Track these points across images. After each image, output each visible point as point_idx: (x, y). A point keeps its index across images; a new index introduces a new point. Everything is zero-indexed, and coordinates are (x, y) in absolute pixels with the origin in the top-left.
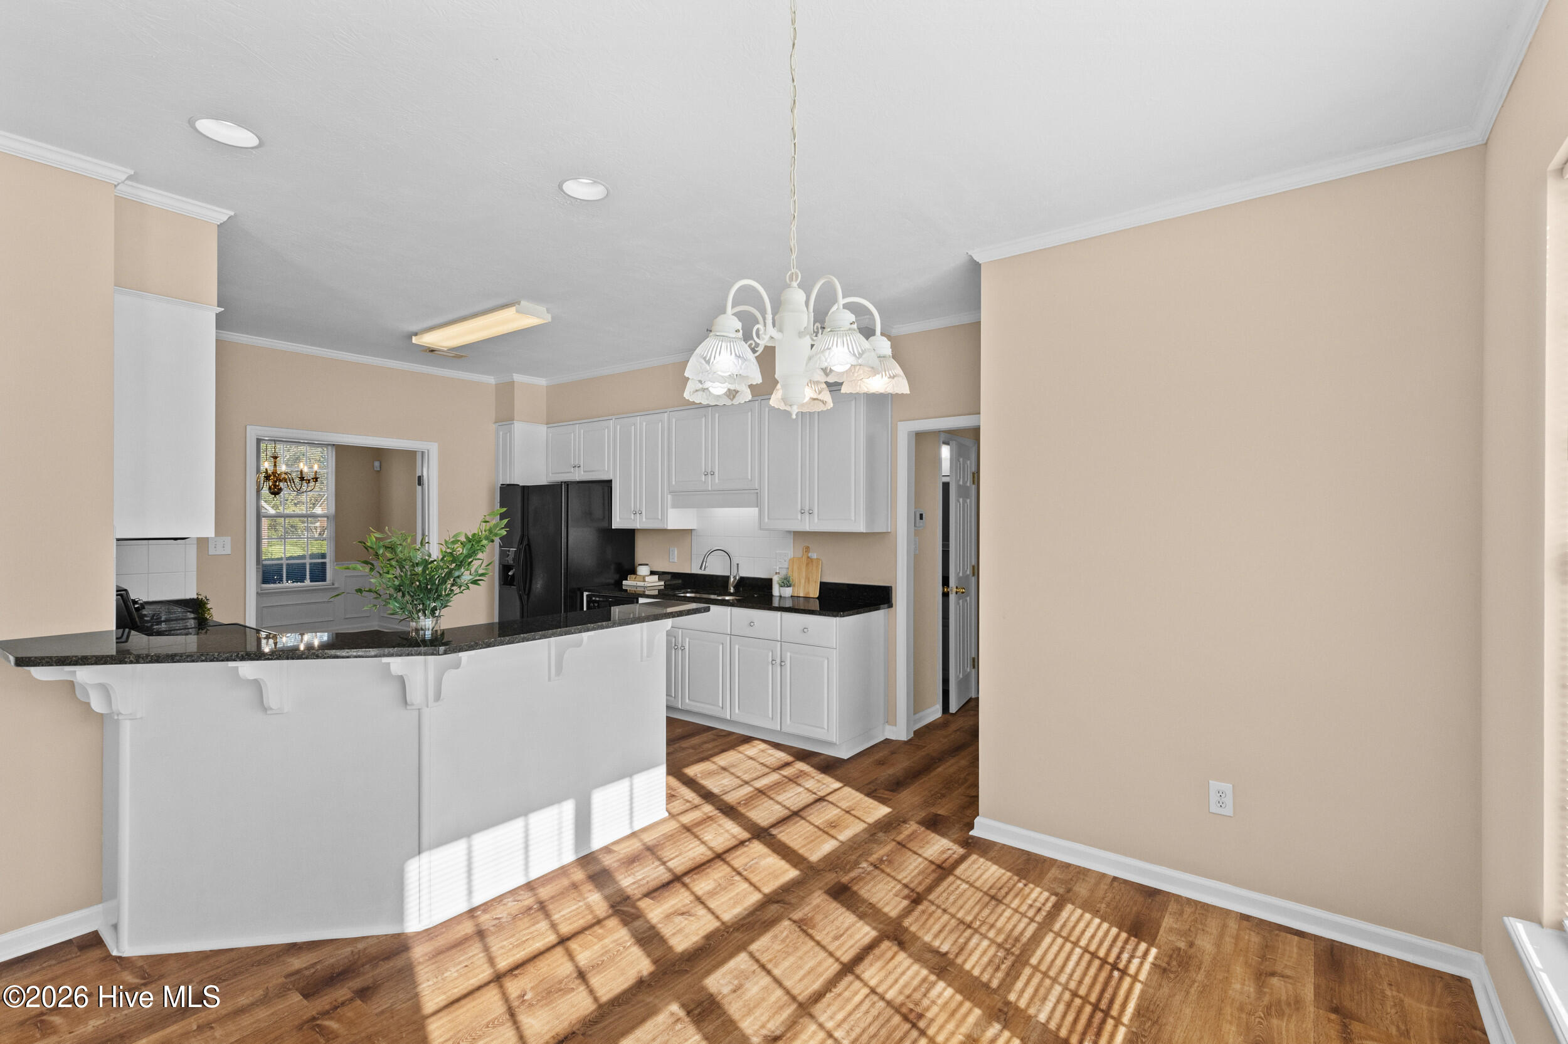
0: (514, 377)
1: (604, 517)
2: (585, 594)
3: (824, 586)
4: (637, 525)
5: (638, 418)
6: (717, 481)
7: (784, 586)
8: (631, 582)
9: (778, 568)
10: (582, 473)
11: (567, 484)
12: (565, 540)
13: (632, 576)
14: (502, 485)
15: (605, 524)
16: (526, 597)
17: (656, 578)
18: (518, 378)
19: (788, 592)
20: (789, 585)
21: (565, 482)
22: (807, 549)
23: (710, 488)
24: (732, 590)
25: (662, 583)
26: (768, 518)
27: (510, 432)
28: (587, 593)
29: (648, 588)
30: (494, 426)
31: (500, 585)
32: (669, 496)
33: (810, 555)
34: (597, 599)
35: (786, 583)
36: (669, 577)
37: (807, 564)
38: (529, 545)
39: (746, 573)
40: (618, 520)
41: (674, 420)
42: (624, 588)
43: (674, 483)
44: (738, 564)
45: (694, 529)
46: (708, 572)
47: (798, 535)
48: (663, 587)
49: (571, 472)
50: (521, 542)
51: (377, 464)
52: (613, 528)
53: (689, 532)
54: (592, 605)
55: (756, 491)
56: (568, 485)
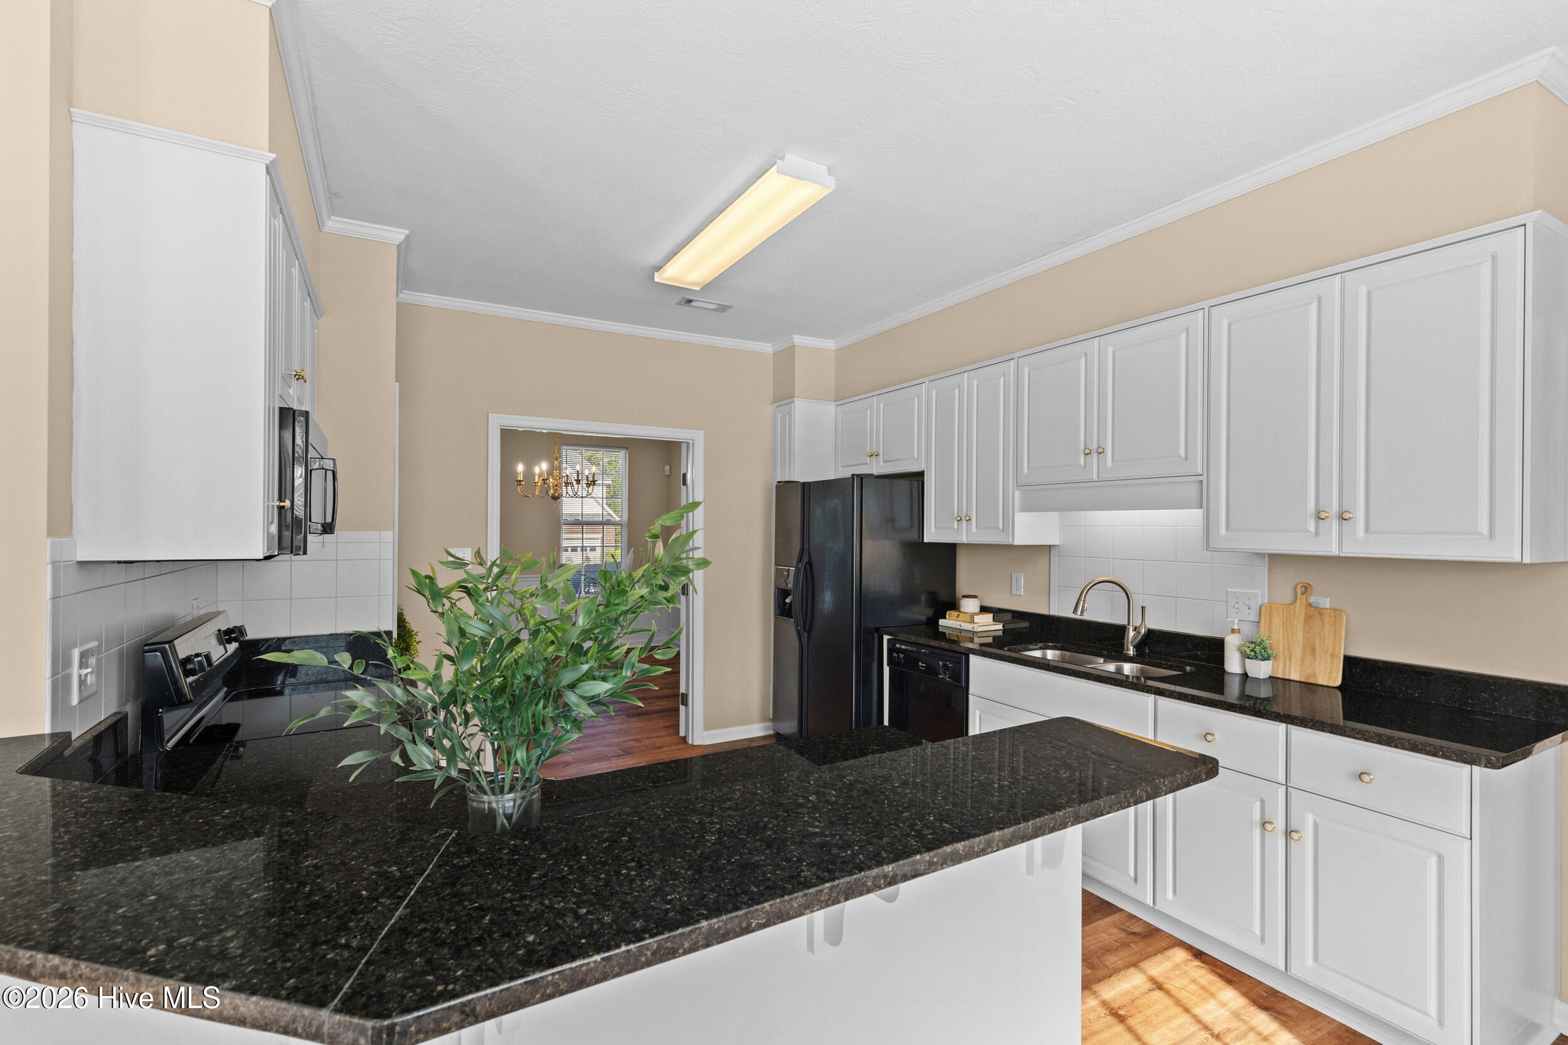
0: (795, 340)
1: (912, 526)
2: (886, 638)
3: (1351, 663)
4: (962, 538)
5: (966, 374)
6: (1109, 463)
7: (1256, 658)
8: (951, 622)
9: (1236, 621)
10: (882, 463)
11: (861, 477)
12: (858, 558)
13: (952, 612)
14: (779, 482)
15: (913, 536)
16: (806, 635)
17: (988, 618)
18: (799, 340)
19: (1261, 670)
20: (1265, 655)
21: (858, 475)
22: (1306, 589)
23: (1095, 477)
24: (1131, 652)
25: (1000, 627)
26: (1227, 528)
27: (789, 413)
28: (888, 637)
29: (979, 635)
30: (771, 408)
31: (776, 615)
32: (1017, 493)
33: (1312, 599)
34: (903, 647)
35: (1257, 650)
36: (1009, 616)
37: (1308, 619)
38: (810, 563)
39: (1158, 622)
40: (933, 529)
41: (1026, 370)
42: (940, 630)
43: (1026, 471)
44: (1143, 608)
45: (1055, 546)
46: (1088, 617)
47: (1276, 560)
48: (1001, 633)
49: (867, 464)
50: (800, 560)
51: (667, 468)
52: (925, 541)
53: (1047, 549)
54: (895, 655)
55: (1201, 478)
56: (862, 479)
